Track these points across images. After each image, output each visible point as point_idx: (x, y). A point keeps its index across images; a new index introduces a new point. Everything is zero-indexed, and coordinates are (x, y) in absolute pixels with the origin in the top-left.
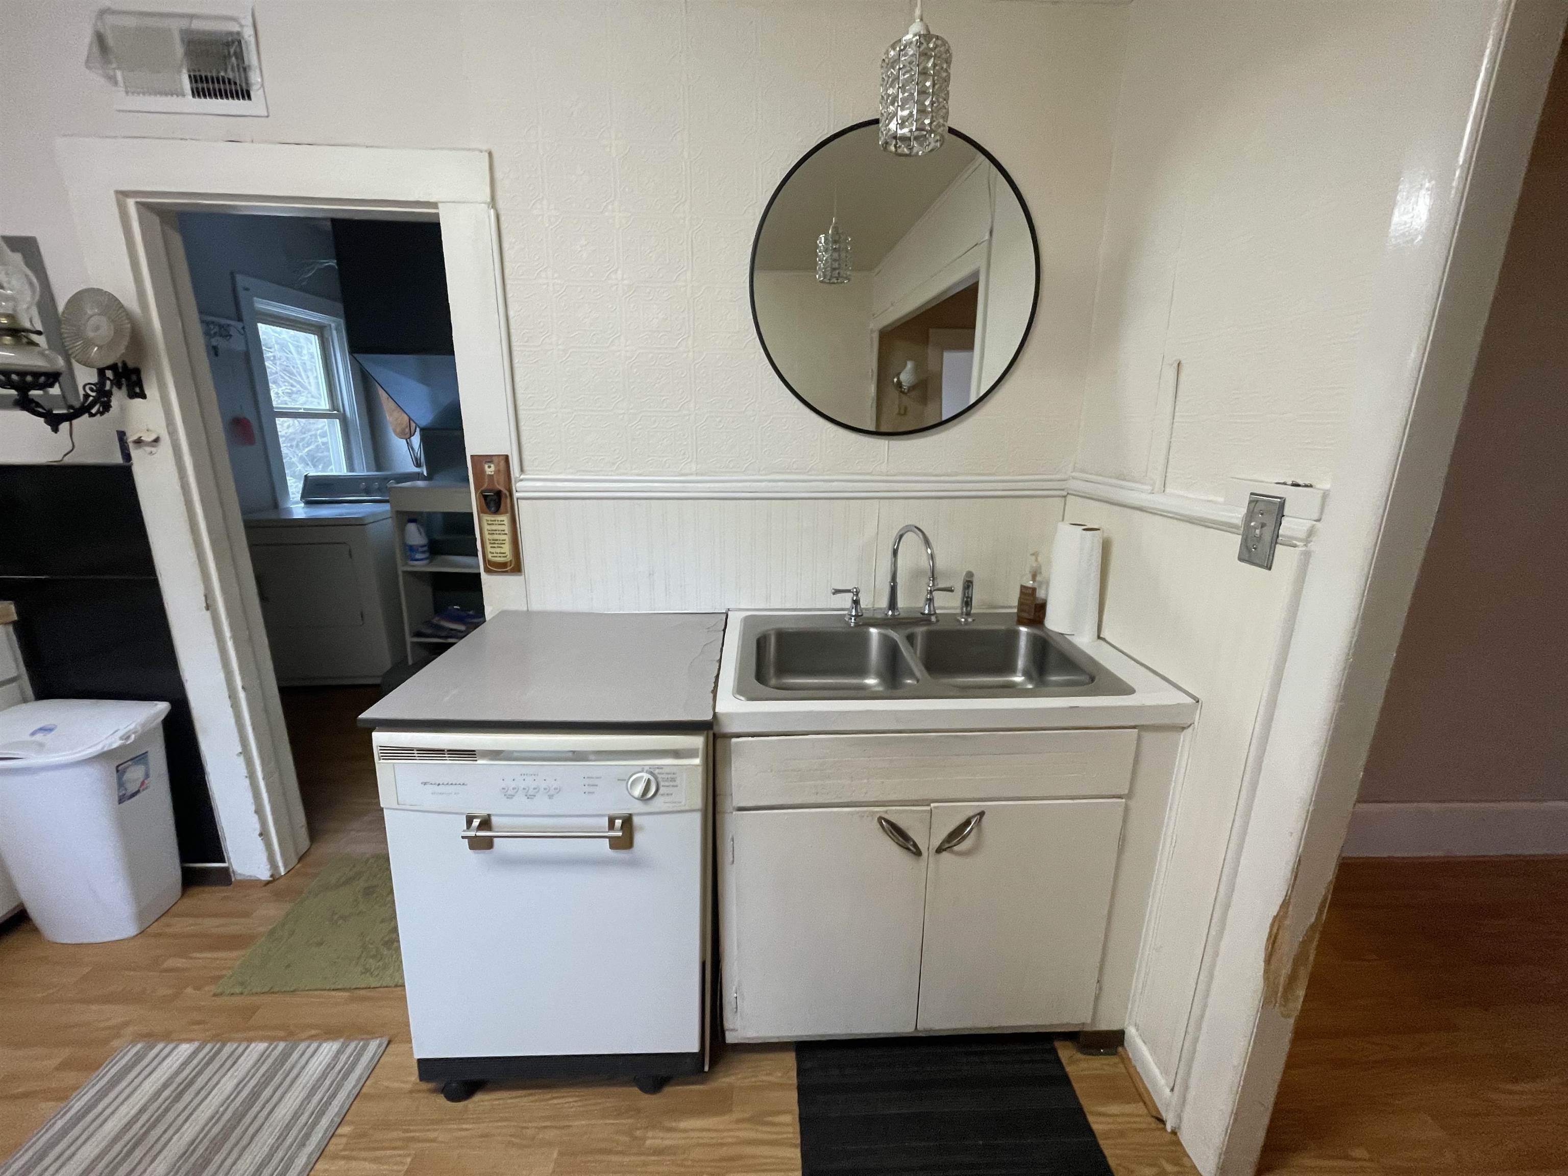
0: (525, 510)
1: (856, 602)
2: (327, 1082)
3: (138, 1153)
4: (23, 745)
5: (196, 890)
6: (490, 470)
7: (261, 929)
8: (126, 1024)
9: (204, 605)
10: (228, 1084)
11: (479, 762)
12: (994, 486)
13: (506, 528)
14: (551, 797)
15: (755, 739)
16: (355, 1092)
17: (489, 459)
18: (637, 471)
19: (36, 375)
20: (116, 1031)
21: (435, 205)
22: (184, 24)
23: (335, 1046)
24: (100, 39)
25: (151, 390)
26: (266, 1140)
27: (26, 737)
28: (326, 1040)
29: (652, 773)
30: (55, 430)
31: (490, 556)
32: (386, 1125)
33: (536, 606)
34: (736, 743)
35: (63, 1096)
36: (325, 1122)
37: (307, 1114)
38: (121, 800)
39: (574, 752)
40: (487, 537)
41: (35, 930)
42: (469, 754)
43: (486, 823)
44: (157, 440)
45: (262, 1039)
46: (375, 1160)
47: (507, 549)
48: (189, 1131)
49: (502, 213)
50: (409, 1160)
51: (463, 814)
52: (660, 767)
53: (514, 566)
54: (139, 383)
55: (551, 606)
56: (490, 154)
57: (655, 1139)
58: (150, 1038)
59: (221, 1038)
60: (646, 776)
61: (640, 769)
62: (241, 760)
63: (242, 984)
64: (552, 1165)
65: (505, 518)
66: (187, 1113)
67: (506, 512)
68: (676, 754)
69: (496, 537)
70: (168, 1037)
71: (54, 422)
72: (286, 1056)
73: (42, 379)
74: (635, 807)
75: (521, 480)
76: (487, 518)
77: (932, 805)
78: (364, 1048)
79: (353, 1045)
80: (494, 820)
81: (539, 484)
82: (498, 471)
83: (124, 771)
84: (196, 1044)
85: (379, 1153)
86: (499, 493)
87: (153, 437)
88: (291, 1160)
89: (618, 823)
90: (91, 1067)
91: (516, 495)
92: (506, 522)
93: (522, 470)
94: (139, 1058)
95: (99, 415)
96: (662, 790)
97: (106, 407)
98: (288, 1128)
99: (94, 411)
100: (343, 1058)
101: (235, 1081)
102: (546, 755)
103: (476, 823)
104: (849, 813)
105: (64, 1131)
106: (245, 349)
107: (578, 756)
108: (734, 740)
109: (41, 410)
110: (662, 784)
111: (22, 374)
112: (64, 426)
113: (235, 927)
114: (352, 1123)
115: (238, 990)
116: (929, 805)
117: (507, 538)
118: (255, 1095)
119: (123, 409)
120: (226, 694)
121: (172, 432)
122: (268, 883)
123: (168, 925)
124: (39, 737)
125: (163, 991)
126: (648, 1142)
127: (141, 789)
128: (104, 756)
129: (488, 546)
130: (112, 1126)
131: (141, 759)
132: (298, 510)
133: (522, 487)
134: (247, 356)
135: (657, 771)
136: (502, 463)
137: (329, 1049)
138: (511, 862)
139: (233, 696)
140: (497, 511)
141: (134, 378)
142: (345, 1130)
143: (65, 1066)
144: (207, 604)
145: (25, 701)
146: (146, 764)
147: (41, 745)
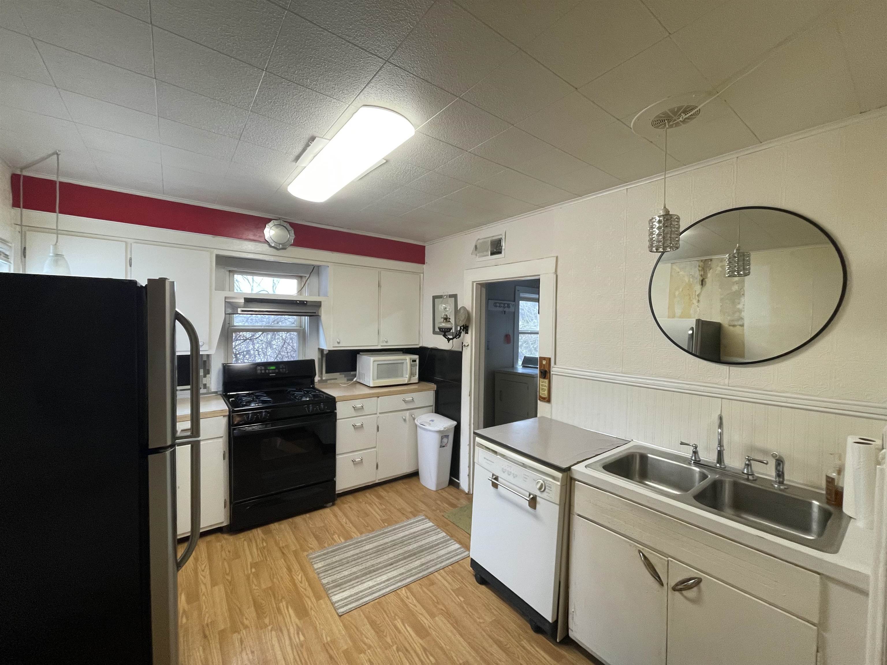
0: (555, 379)
1: (695, 453)
2: (452, 554)
3: (413, 540)
4: (426, 422)
5: (451, 486)
6: (544, 362)
7: (460, 506)
8: (424, 511)
10: (434, 538)
11: (498, 456)
12: (818, 403)
13: (547, 384)
14: (514, 477)
15: (585, 485)
16: (457, 561)
17: (544, 359)
18: (596, 369)
19: (448, 329)
20: (421, 511)
21: (539, 275)
22: (491, 239)
23: (459, 546)
24: (476, 246)
25: (469, 332)
26: (434, 556)
27: (428, 421)
28: (458, 543)
29: (544, 481)
30: (449, 342)
31: (541, 394)
32: (459, 574)
33: (554, 417)
34: (577, 483)
35: (408, 518)
36: (448, 562)
37: (445, 557)
38: (440, 447)
39: (523, 464)
40: (541, 387)
41: (419, 478)
42: (495, 452)
43: (496, 479)
44: (468, 345)
45: (446, 533)
46: (452, 580)
47: (546, 392)
48: (423, 542)
49: (558, 275)
50: (459, 586)
51: (491, 472)
52: (547, 481)
53: (548, 400)
54: (468, 330)
55: (559, 419)
56: (557, 257)
57: (524, 643)
58: (427, 517)
59: (439, 526)
60: (542, 482)
61: (540, 478)
62: (468, 447)
63: (449, 516)
64: (491, 620)
65: (547, 381)
66: (425, 538)
67: (547, 379)
68: (554, 478)
69: (544, 387)
70: (430, 519)
71: (449, 340)
72: (448, 540)
74: (538, 493)
75: (555, 367)
76: (542, 380)
77: (669, 558)
78: (464, 552)
79: (463, 549)
80: (499, 478)
81: (559, 369)
82: (546, 363)
83: (443, 438)
84: (433, 525)
85: (454, 579)
86: (546, 371)
88: (437, 564)
89: (532, 496)
90: (415, 516)
91: (552, 373)
92: (547, 382)
93: (555, 364)
94: (423, 519)
95: (458, 338)
96: (546, 490)
97: (460, 336)
98: (439, 557)
100: (459, 550)
101: (436, 538)
102: (516, 462)
103: (494, 477)
104: (623, 539)
105: (406, 525)
106: (514, 311)
107: (524, 465)
108: (577, 482)
109: (447, 337)
110: (547, 487)
111: (445, 329)
112: (451, 341)
113: (454, 501)
114: (452, 567)
115: (447, 517)
116: (667, 558)
117: (546, 388)
118: (438, 544)
119: (464, 336)
120: (469, 424)
121: (472, 343)
122: (467, 494)
123: (442, 492)
124: (430, 422)
125: (433, 508)
126: (522, 642)
127: (445, 446)
128: (440, 432)
129: (541, 390)
130: (412, 531)
131: (447, 436)
132: (520, 369)
133: (554, 370)
134: (514, 313)
135: (546, 482)
136: (548, 360)
137: (457, 546)
138: (502, 497)
139: (470, 425)
140: (544, 378)
141: (467, 328)
142: (450, 567)
143: (411, 512)
144: (470, 394)
145: (433, 412)
146: (448, 439)
147: (430, 424)
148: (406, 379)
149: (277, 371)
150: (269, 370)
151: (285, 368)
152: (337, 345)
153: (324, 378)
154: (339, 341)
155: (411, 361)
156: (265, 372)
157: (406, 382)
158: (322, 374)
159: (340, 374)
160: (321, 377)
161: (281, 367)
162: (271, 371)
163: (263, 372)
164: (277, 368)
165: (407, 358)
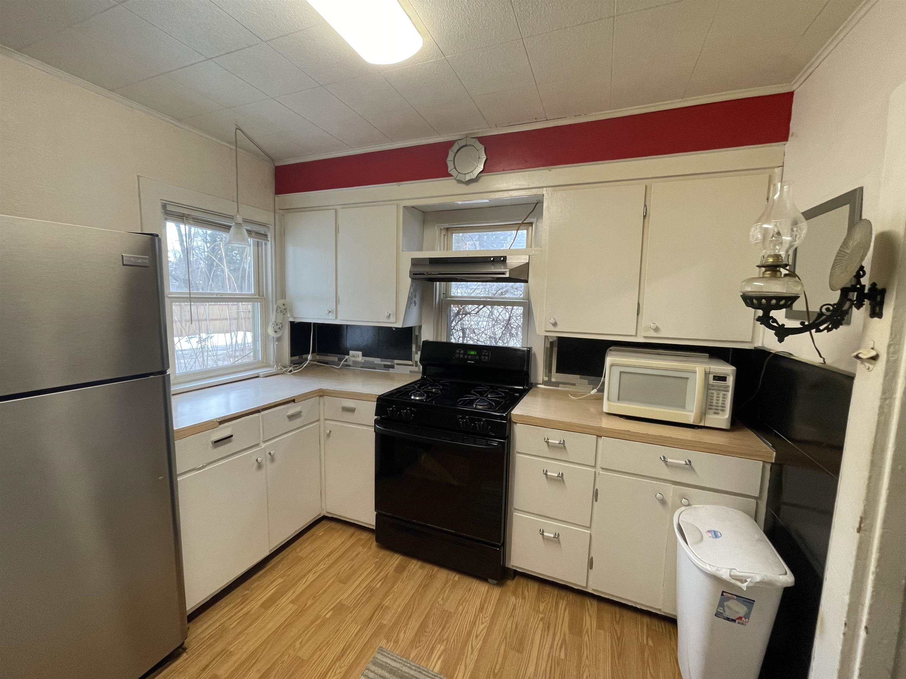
4: (696, 533)
9: (857, 526)
19: (779, 298)
25: (888, 311)
38: (717, 615)
44: (875, 358)
54: (881, 304)
71: (783, 334)
73: (782, 302)
83: (728, 599)
87: (873, 353)
95: (826, 331)
97: (838, 324)
99: (822, 328)
109: (775, 324)
111: (769, 299)
124: (707, 536)
127: (737, 621)
141: (879, 298)
144: (860, 526)
146: (750, 608)
147: (700, 541)
148: (690, 414)
149: (477, 357)
150: (469, 355)
151: (488, 356)
152: (552, 328)
153: (553, 380)
154: (553, 322)
155: (711, 377)
156: (464, 357)
157: (691, 421)
158: (550, 371)
159: (580, 378)
160: (550, 377)
161: (483, 354)
162: (470, 357)
163: (461, 356)
164: (479, 354)
165: (697, 369)
